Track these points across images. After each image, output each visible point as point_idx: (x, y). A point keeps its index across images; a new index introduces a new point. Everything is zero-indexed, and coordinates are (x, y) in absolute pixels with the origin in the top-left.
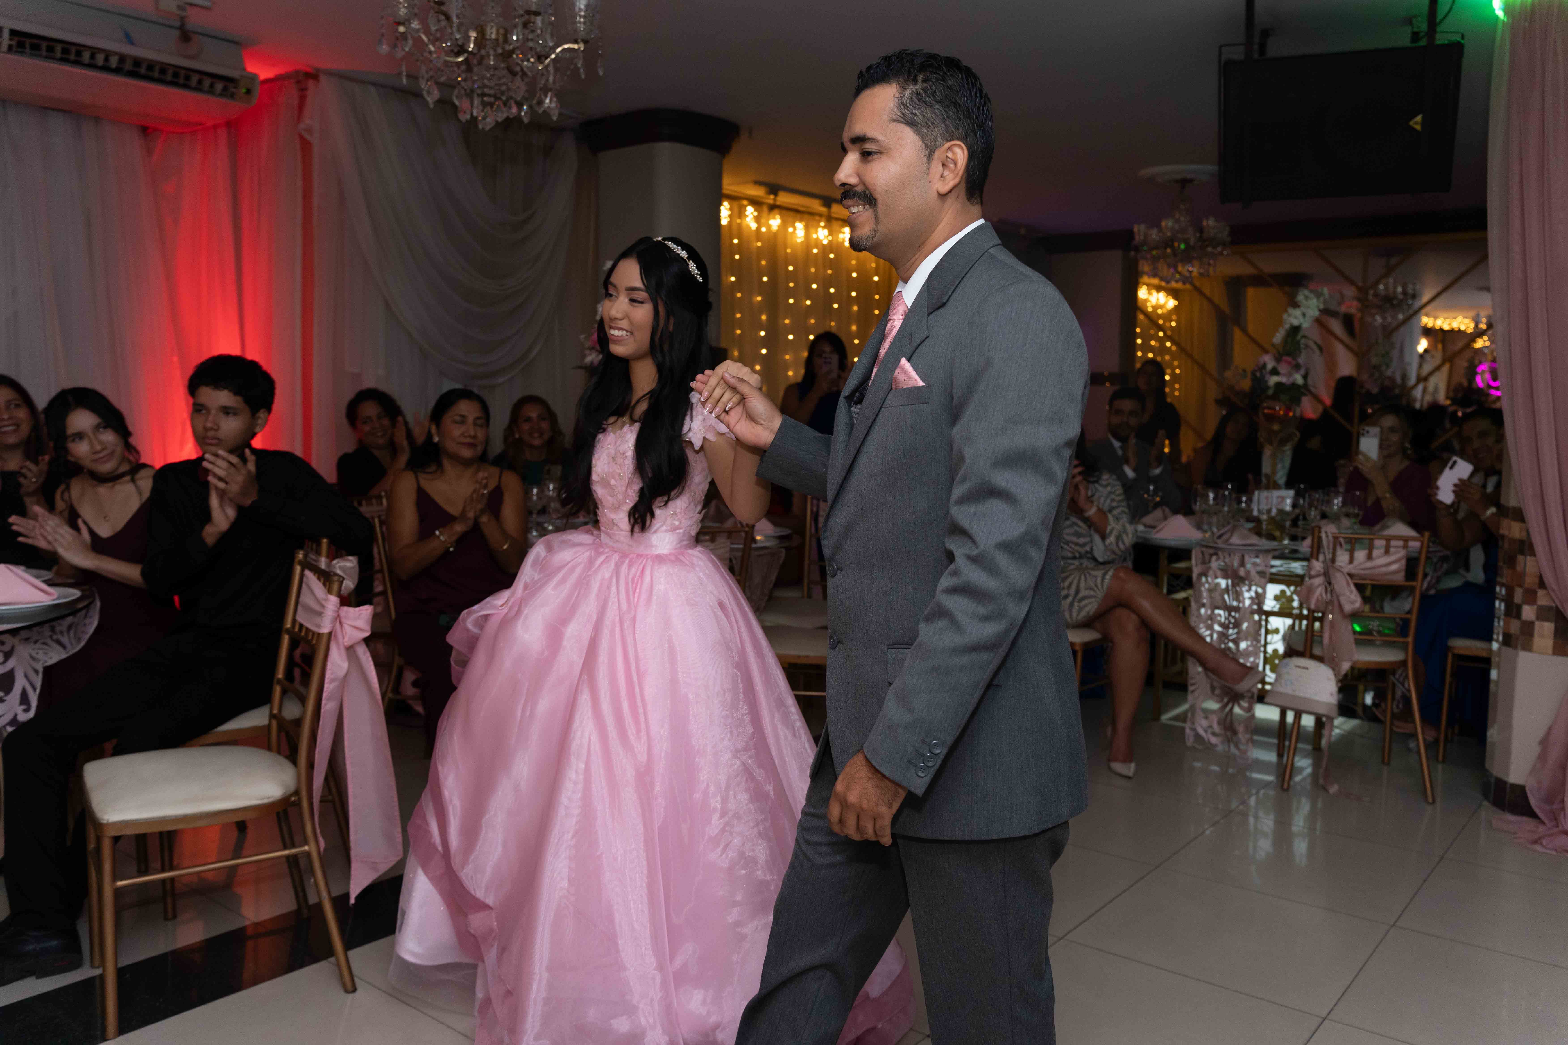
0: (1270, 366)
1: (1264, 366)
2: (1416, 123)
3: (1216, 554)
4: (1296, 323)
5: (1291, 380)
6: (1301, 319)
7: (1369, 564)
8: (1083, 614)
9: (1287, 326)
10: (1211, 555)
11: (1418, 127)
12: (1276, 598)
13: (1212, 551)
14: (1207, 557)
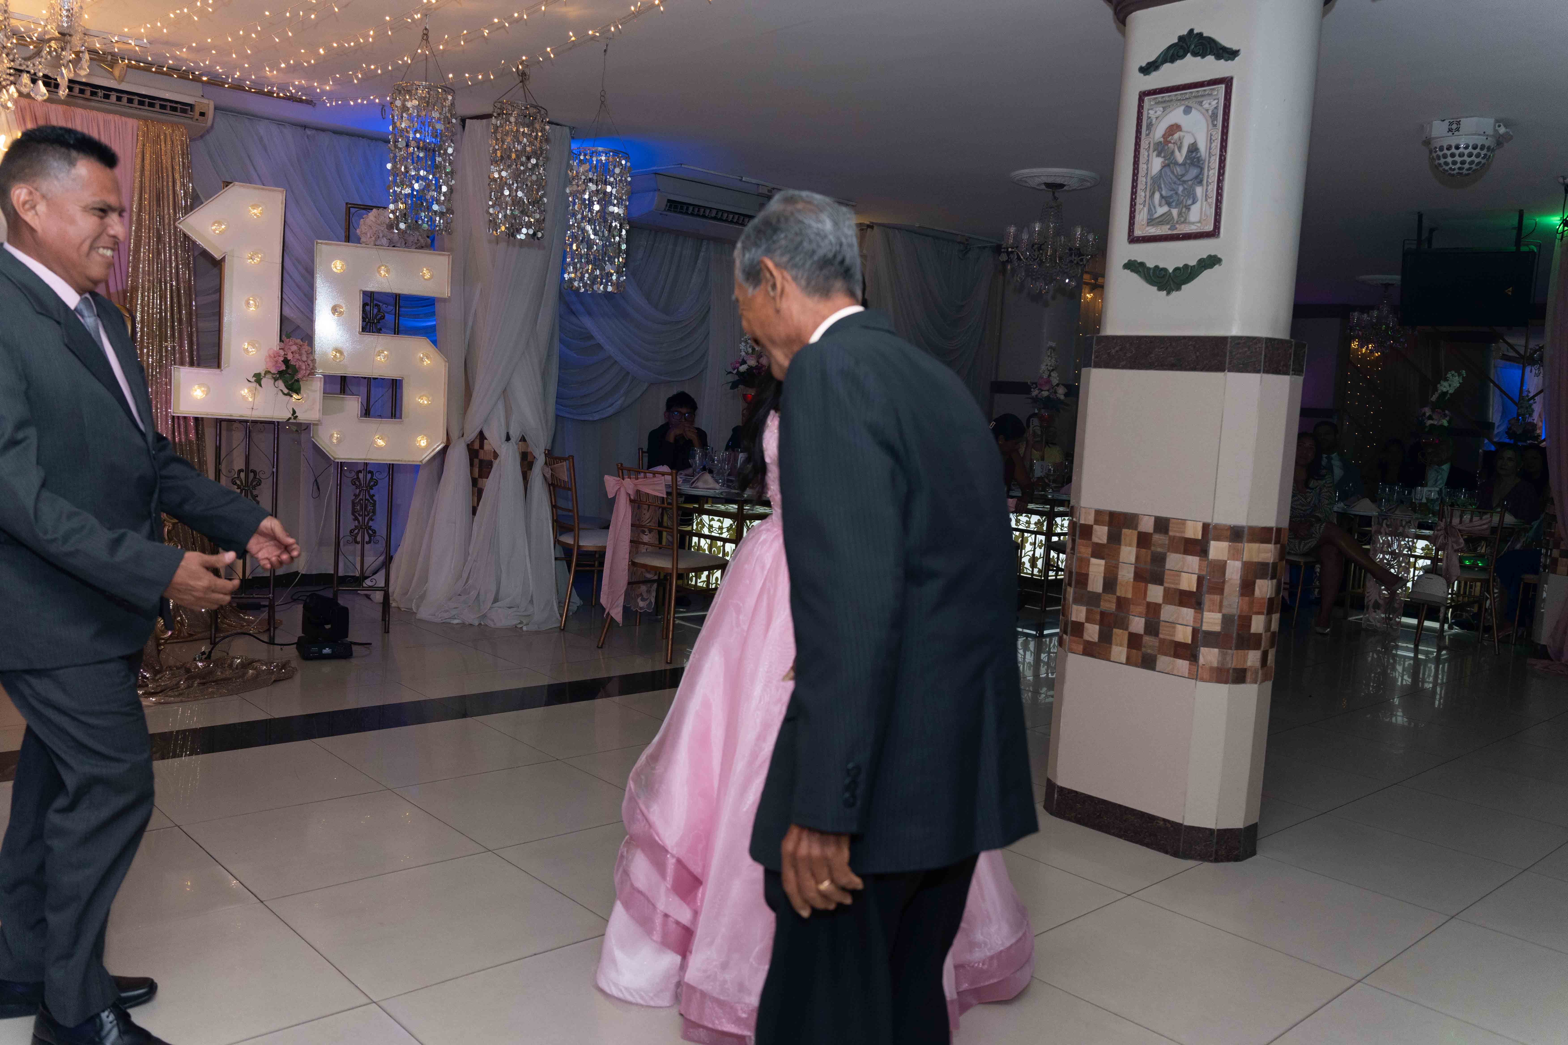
0: (1427, 414)
1: (1424, 414)
2: (1509, 291)
3: (1386, 519)
4: (1445, 390)
5: (1440, 423)
6: (1448, 389)
7: (1471, 525)
8: (1306, 547)
9: (1439, 391)
10: (1383, 520)
11: (1510, 293)
12: (1423, 549)
13: (1383, 517)
14: (1380, 520)
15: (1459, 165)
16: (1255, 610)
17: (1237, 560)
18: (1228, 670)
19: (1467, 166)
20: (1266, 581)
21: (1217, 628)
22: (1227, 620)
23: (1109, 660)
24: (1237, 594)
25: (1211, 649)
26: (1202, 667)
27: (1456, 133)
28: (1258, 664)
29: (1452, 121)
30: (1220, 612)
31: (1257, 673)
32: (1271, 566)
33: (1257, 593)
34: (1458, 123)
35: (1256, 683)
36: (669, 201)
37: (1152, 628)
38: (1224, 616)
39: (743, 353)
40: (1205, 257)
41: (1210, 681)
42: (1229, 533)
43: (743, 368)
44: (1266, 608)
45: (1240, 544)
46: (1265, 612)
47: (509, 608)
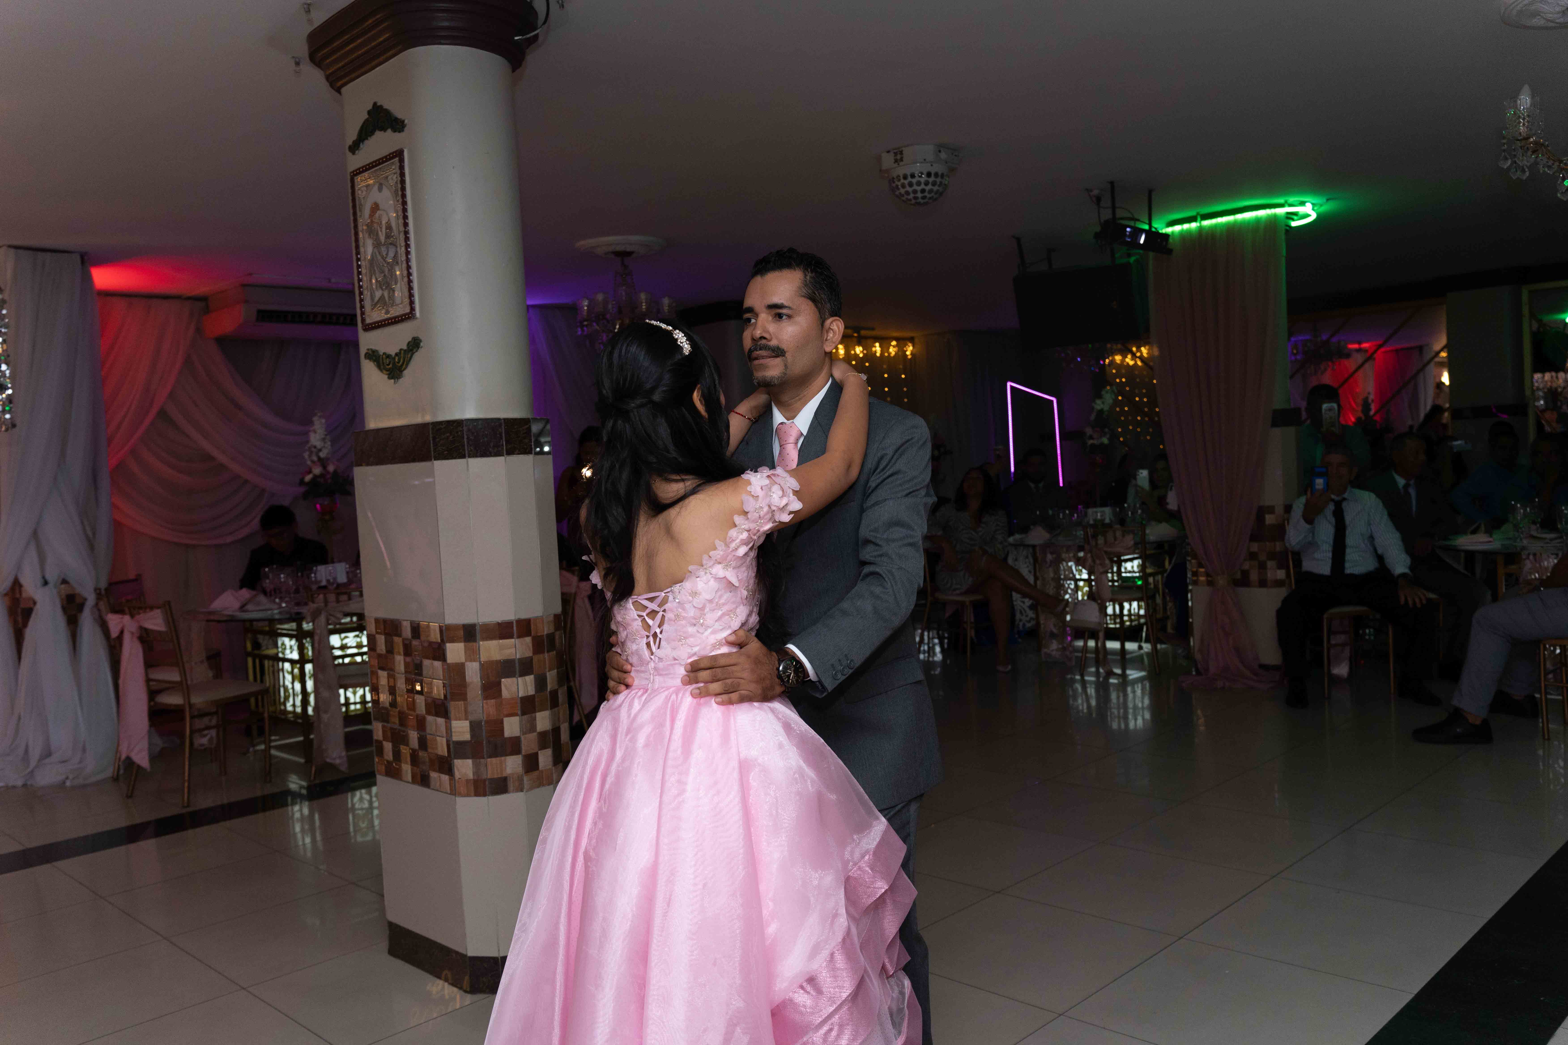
0: (1089, 434)
4: (1100, 408)
5: (1101, 442)
9: (1096, 410)
15: (912, 196)
16: (505, 713)
17: (474, 661)
18: (485, 781)
19: (919, 195)
20: (514, 679)
21: (467, 737)
22: (475, 727)
23: (401, 780)
24: (480, 697)
25: (464, 760)
26: (458, 782)
27: (901, 163)
28: (520, 770)
29: (895, 151)
30: (466, 719)
31: (520, 780)
32: (517, 662)
33: (505, 694)
34: (901, 153)
35: (522, 791)
36: (259, 311)
37: (423, 743)
38: (471, 723)
39: (309, 463)
40: (410, 340)
41: (468, 795)
42: (461, 633)
43: (308, 478)
44: (519, 708)
45: (474, 644)
46: (519, 712)
47: (64, 762)
